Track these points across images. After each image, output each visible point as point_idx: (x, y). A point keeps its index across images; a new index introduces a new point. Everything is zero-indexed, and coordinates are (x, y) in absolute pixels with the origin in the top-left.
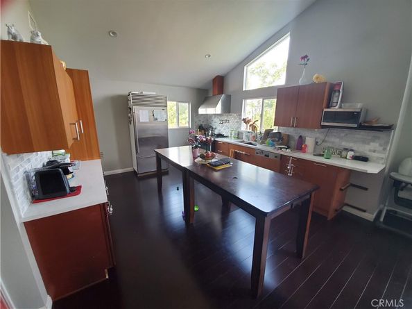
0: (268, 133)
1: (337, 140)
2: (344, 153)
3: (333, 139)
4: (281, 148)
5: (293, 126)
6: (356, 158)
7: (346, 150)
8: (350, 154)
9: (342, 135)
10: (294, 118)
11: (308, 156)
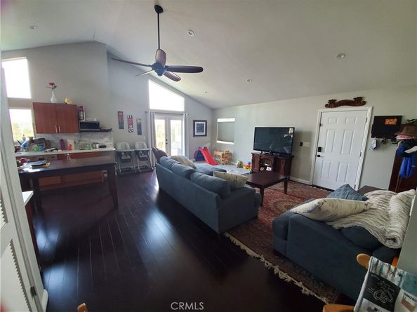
0: (32, 141)
1: (87, 139)
2: (94, 146)
3: (85, 139)
4: (52, 151)
5: (58, 132)
6: (101, 147)
7: (94, 143)
8: (97, 145)
9: (89, 135)
10: (58, 127)
11: (73, 151)
